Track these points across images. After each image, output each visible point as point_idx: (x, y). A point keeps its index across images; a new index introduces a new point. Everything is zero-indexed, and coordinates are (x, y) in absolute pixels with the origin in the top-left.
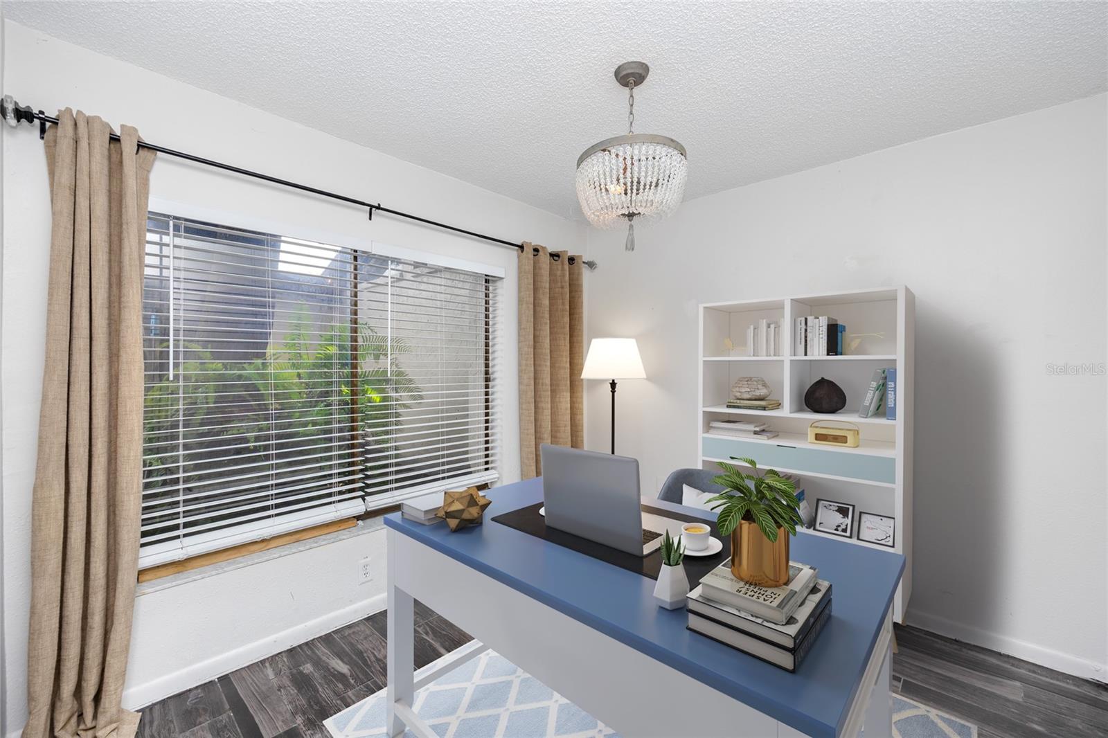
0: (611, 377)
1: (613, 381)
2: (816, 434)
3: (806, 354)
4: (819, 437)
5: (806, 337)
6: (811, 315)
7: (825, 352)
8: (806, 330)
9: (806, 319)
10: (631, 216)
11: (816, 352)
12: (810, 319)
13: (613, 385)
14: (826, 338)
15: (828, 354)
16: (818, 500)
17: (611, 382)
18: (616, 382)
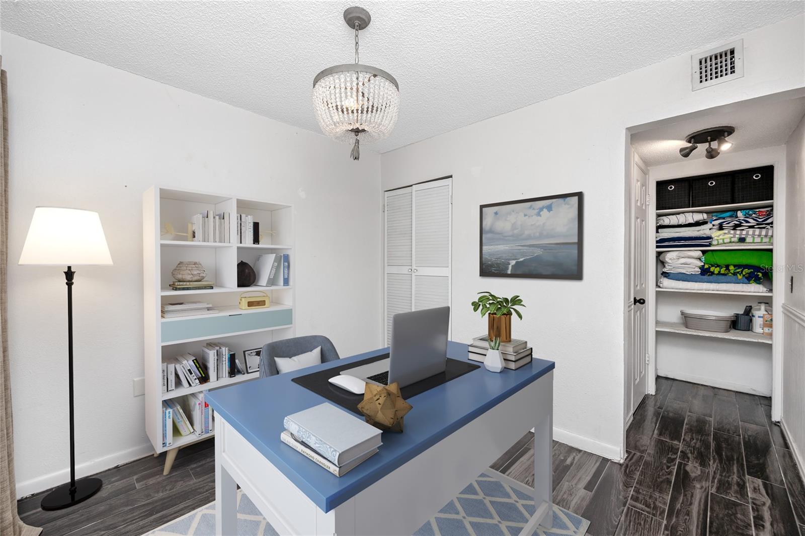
0: (66, 262)
1: (69, 268)
2: (248, 302)
3: (241, 243)
4: (250, 304)
5: (241, 230)
6: (244, 214)
7: (252, 242)
8: (241, 224)
9: (241, 216)
10: (357, 131)
11: (247, 242)
12: (243, 216)
13: (70, 275)
14: (252, 231)
15: (254, 243)
16: (244, 352)
17: (66, 270)
18: (73, 270)
